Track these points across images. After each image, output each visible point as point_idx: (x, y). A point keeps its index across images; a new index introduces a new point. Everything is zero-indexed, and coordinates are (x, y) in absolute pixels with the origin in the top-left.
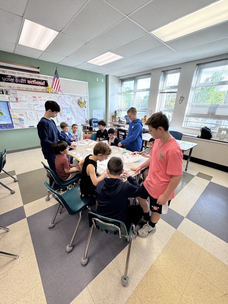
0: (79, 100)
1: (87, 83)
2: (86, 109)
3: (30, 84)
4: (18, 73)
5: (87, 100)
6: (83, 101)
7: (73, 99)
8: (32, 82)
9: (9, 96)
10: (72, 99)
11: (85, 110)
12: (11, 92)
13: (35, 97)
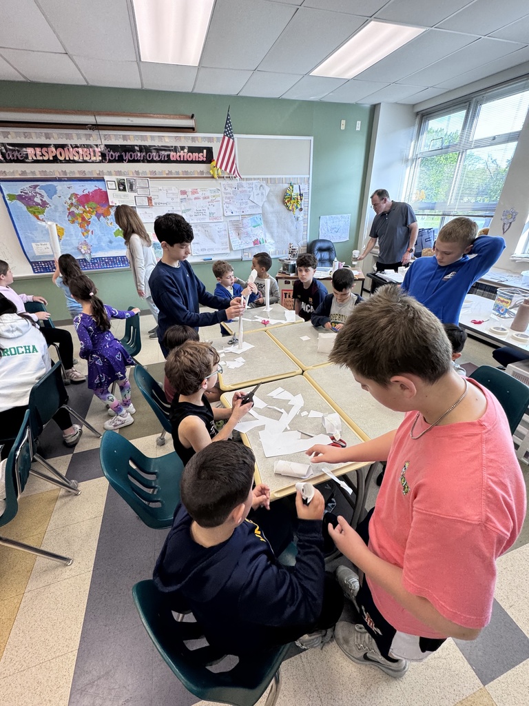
0: (286, 192)
1: (312, 138)
2: (301, 215)
3: (176, 162)
4: (152, 138)
5: (306, 189)
6: (295, 192)
7: (270, 191)
8: (180, 156)
9: (136, 194)
10: (267, 189)
11: (301, 219)
12: (139, 183)
13: (184, 193)
